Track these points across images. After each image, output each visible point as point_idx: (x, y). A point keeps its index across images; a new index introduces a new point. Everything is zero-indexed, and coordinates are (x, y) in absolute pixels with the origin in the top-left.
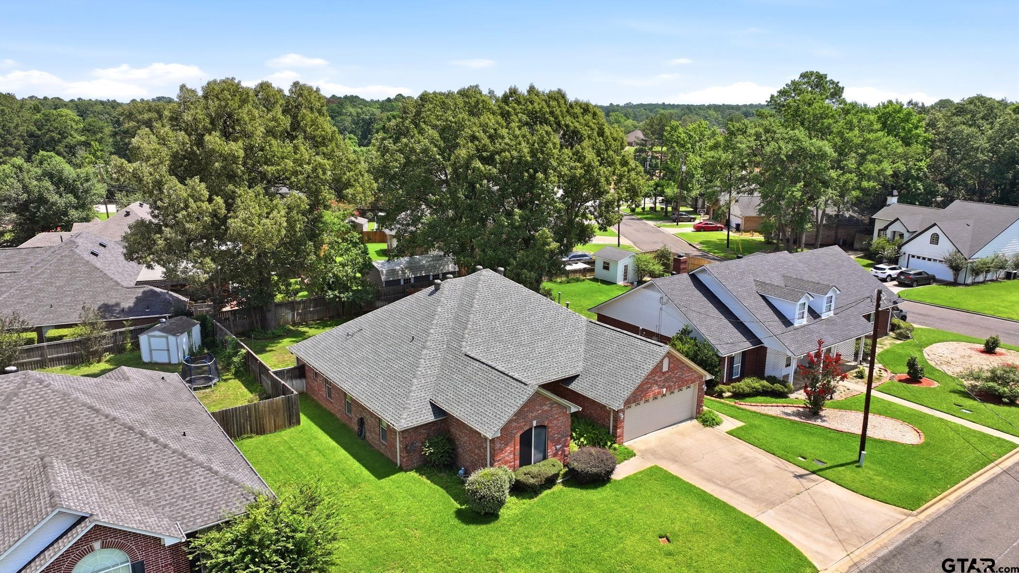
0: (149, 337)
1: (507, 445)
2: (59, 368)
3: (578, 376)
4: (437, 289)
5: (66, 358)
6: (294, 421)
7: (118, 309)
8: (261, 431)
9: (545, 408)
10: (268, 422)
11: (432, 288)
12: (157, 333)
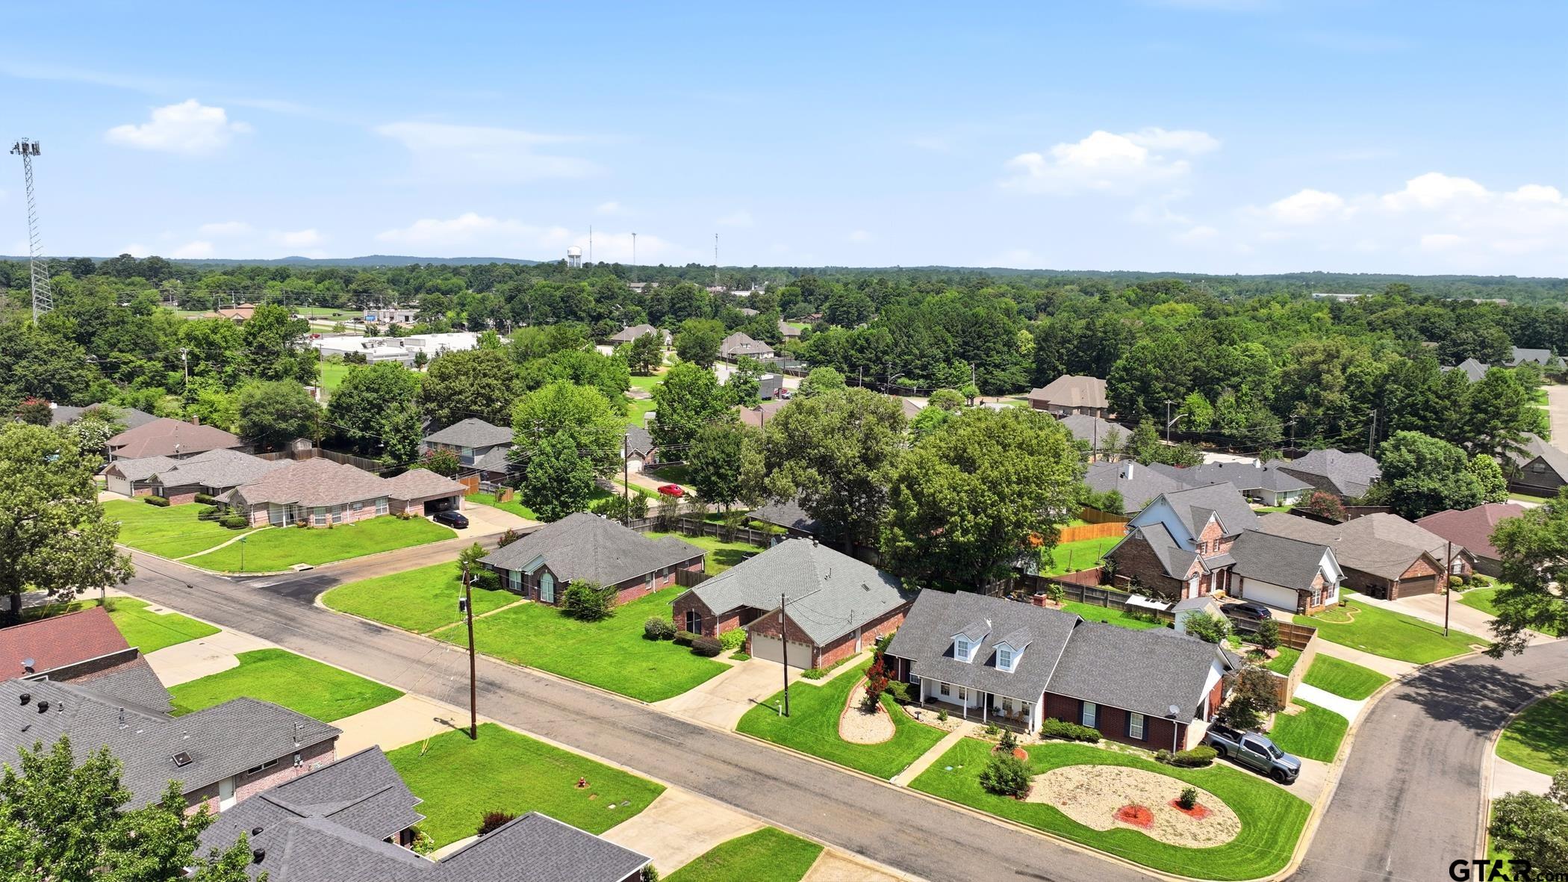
1: (679, 614)
9: (699, 605)
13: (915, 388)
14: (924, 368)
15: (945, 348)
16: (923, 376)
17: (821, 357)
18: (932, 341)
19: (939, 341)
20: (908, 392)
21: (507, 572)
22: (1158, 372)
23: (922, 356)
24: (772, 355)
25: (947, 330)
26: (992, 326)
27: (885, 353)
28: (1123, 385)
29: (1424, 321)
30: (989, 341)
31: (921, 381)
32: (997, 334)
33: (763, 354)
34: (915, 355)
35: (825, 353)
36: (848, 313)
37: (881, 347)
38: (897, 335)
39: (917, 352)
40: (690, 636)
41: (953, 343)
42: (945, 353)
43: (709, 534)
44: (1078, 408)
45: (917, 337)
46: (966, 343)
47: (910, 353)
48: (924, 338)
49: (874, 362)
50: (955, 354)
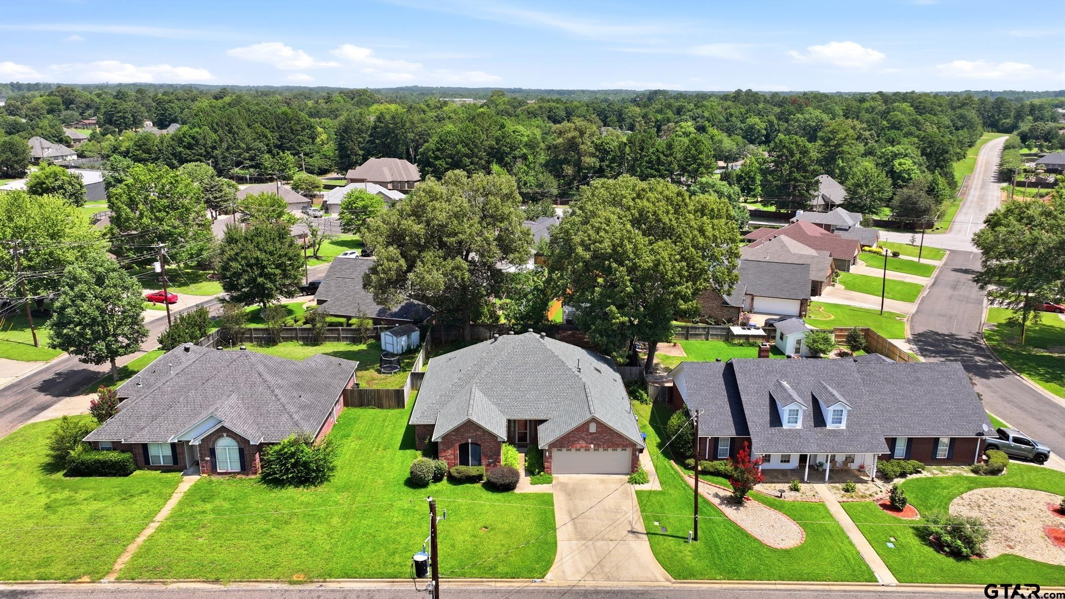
0: (386, 334)
1: (448, 449)
2: (345, 343)
3: (546, 420)
4: (496, 340)
5: (350, 337)
6: (401, 405)
7: (389, 312)
8: (380, 406)
9: (479, 433)
10: (385, 402)
11: (493, 340)
12: (388, 333)
13: (248, 176)
14: (252, 159)
15: (266, 142)
16: (251, 167)
17: (144, 156)
18: (254, 136)
19: (261, 136)
20: (241, 180)
21: (145, 447)
22: (465, 150)
23: (249, 149)
24: (75, 157)
25: (264, 126)
26: (299, 122)
27: (214, 148)
28: (440, 162)
29: (550, 112)
30: (298, 135)
31: (251, 170)
32: (303, 129)
33: (66, 156)
34: (243, 149)
35: (148, 151)
36: (124, 118)
37: (209, 143)
38: (220, 132)
39: (244, 146)
40: (472, 470)
41: (273, 138)
42: (267, 145)
43: (286, 339)
44: (390, 182)
45: (241, 133)
46: (281, 137)
47: (238, 147)
48: (248, 134)
49: (205, 156)
50: (276, 146)
